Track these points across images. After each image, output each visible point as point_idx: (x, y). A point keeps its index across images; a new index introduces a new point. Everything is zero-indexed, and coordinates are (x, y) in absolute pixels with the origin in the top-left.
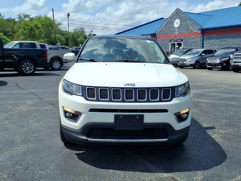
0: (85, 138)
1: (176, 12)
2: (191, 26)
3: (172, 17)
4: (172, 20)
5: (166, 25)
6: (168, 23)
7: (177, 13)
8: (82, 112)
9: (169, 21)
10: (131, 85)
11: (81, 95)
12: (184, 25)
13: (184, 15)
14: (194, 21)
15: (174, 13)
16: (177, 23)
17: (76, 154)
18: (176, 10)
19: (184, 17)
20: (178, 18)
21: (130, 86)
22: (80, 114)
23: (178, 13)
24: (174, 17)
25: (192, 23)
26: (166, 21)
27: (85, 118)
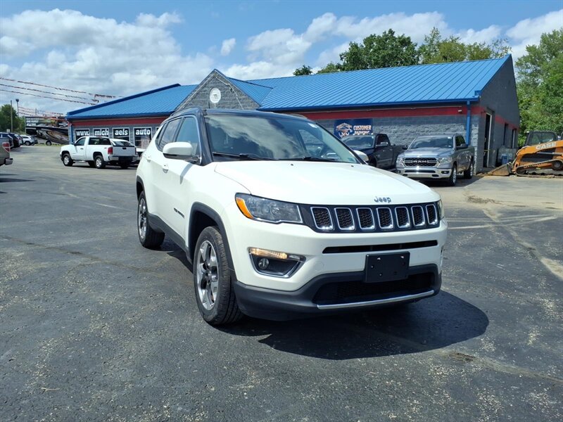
0: (309, 304)
1: (212, 75)
2: (242, 103)
3: (206, 85)
4: (204, 89)
5: (195, 97)
6: (197, 94)
7: (214, 77)
8: (308, 256)
9: (200, 91)
10: (385, 200)
11: (302, 222)
12: (229, 100)
13: (227, 82)
14: (246, 95)
15: (208, 77)
16: (215, 96)
17: (260, 341)
18: (213, 72)
19: (228, 86)
20: (217, 87)
21: (384, 203)
22: (303, 258)
23: (216, 78)
24: (210, 85)
25: (244, 99)
26: (194, 91)
27: (315, 267)
